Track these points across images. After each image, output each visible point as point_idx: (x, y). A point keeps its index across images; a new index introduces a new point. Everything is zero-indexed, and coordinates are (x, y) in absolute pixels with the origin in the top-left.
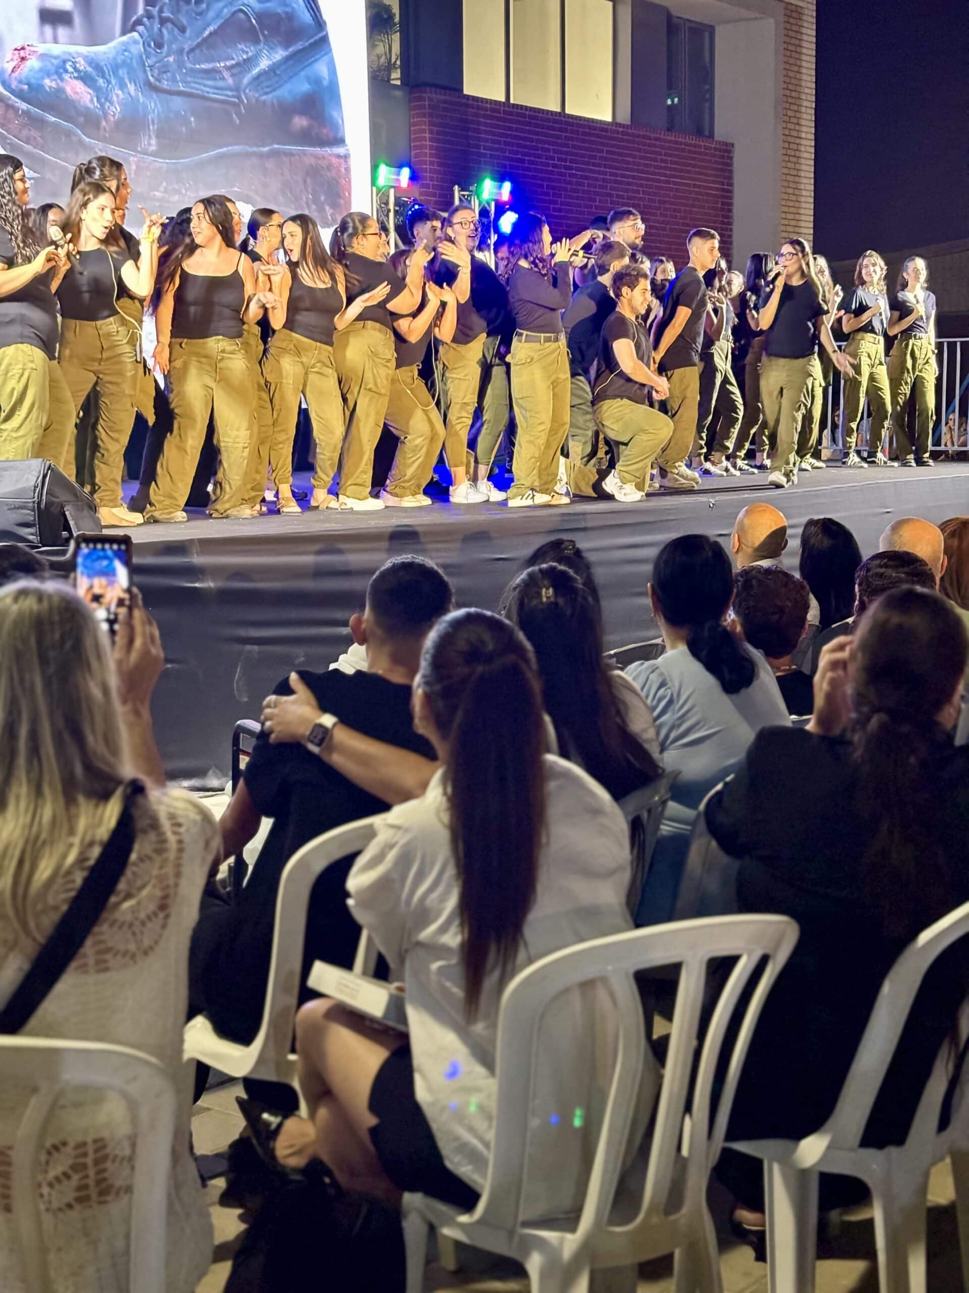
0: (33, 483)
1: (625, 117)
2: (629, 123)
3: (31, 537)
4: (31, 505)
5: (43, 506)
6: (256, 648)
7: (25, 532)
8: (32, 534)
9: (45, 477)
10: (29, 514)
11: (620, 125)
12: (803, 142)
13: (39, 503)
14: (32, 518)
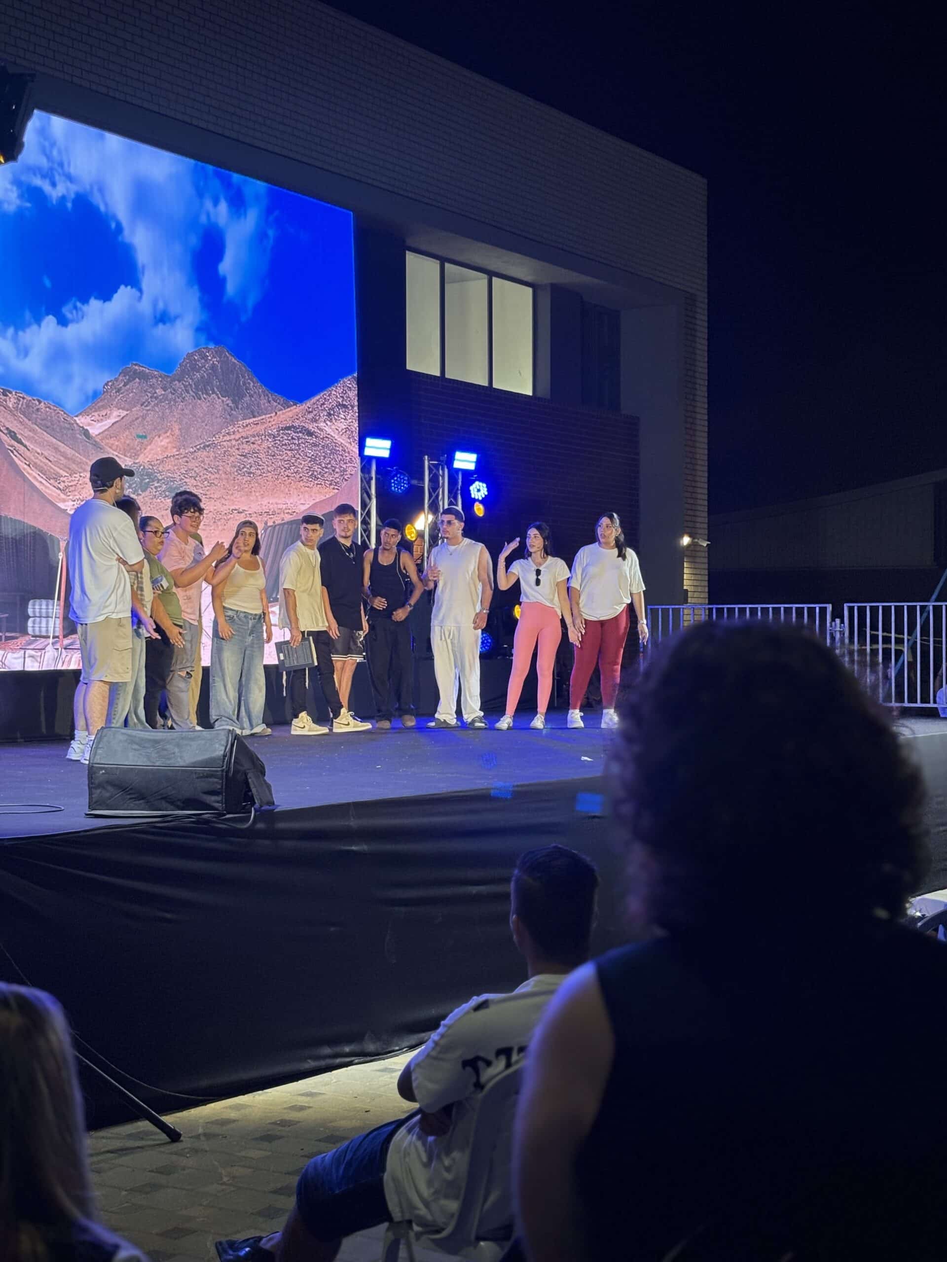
0: (222, 753)
1: (545, 391)
2: (549, 397)
3: (216, 805)
4: (220, 773)
5: (231, 774)
6: (403, 909)
7: (211, 799)
8: (218, 802)
9: (232, 745)
10: (217, 783)
11: (539, 399)
12: (698, 416)
13: (228, 772)
14: (219, 787)
